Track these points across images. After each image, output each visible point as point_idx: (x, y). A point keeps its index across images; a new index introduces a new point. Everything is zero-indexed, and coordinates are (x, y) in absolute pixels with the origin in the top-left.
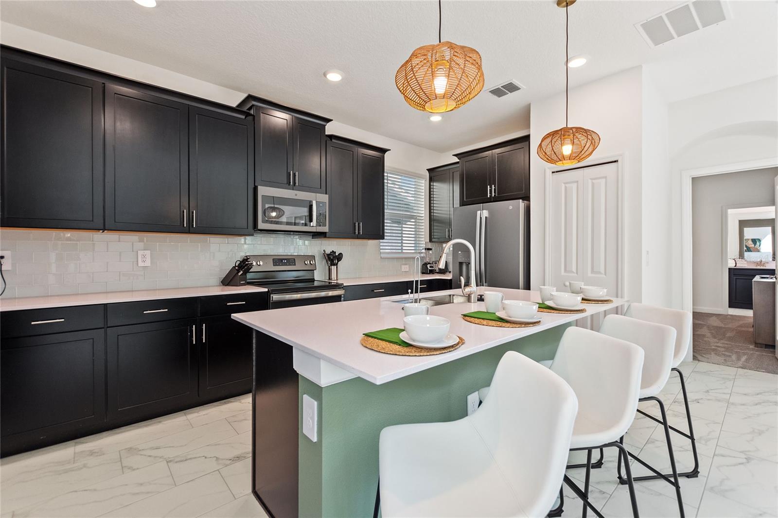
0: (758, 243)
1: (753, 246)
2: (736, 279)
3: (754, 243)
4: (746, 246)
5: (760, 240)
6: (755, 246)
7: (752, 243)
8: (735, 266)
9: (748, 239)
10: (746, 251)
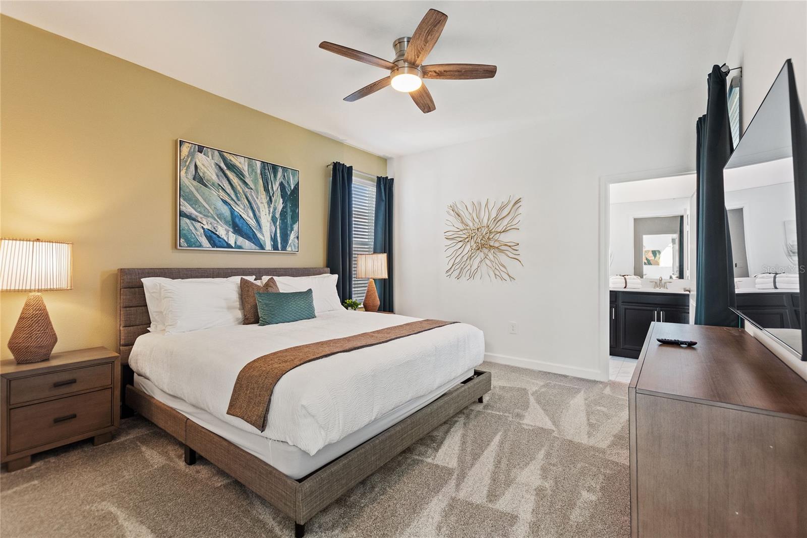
0: (658, 255)
1: (653, 258)
2: (625, 309)
3: (654, 256)
4: (647, 259)
5: (659, 252)
6: (655, 258)
7: (652, 255)
8: (625, 287)
9: (649, 251)
10: (645, 264)
